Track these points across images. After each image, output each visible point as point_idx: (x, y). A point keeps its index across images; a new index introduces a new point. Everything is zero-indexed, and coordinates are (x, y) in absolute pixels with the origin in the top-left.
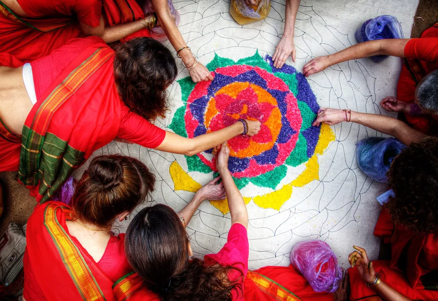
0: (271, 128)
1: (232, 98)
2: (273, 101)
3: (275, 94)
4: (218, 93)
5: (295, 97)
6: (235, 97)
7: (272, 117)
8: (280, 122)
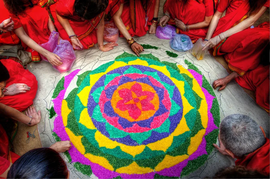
0: (142, 115)
1: (142, 90)
2: (157, 107)
3: (161, 106)
4: (139, 83)
5: (169, 116)
6: (143, 91)
7: (148, 112)
8: (149, 117)
